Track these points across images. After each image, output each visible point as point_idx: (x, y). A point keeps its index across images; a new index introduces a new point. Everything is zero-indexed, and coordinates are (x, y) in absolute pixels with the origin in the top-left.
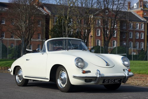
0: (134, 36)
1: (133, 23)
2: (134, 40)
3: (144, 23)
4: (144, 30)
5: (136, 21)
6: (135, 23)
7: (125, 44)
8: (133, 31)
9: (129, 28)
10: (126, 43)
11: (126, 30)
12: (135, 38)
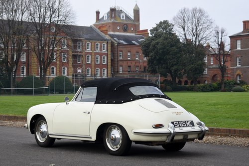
0: (93, 60)
1: (91, 42)
2: (93, 66)
3: (106, 42)
4: (106, 52)
5: (95, 40)
6: (95, 43)
7: (80, 71)
8: (91, 54)
9: (86, 50)
10: (82, 70)
11: (80, 52)
12: (95, 62)
